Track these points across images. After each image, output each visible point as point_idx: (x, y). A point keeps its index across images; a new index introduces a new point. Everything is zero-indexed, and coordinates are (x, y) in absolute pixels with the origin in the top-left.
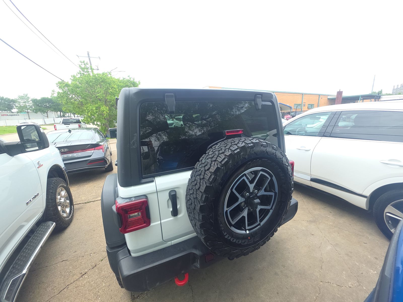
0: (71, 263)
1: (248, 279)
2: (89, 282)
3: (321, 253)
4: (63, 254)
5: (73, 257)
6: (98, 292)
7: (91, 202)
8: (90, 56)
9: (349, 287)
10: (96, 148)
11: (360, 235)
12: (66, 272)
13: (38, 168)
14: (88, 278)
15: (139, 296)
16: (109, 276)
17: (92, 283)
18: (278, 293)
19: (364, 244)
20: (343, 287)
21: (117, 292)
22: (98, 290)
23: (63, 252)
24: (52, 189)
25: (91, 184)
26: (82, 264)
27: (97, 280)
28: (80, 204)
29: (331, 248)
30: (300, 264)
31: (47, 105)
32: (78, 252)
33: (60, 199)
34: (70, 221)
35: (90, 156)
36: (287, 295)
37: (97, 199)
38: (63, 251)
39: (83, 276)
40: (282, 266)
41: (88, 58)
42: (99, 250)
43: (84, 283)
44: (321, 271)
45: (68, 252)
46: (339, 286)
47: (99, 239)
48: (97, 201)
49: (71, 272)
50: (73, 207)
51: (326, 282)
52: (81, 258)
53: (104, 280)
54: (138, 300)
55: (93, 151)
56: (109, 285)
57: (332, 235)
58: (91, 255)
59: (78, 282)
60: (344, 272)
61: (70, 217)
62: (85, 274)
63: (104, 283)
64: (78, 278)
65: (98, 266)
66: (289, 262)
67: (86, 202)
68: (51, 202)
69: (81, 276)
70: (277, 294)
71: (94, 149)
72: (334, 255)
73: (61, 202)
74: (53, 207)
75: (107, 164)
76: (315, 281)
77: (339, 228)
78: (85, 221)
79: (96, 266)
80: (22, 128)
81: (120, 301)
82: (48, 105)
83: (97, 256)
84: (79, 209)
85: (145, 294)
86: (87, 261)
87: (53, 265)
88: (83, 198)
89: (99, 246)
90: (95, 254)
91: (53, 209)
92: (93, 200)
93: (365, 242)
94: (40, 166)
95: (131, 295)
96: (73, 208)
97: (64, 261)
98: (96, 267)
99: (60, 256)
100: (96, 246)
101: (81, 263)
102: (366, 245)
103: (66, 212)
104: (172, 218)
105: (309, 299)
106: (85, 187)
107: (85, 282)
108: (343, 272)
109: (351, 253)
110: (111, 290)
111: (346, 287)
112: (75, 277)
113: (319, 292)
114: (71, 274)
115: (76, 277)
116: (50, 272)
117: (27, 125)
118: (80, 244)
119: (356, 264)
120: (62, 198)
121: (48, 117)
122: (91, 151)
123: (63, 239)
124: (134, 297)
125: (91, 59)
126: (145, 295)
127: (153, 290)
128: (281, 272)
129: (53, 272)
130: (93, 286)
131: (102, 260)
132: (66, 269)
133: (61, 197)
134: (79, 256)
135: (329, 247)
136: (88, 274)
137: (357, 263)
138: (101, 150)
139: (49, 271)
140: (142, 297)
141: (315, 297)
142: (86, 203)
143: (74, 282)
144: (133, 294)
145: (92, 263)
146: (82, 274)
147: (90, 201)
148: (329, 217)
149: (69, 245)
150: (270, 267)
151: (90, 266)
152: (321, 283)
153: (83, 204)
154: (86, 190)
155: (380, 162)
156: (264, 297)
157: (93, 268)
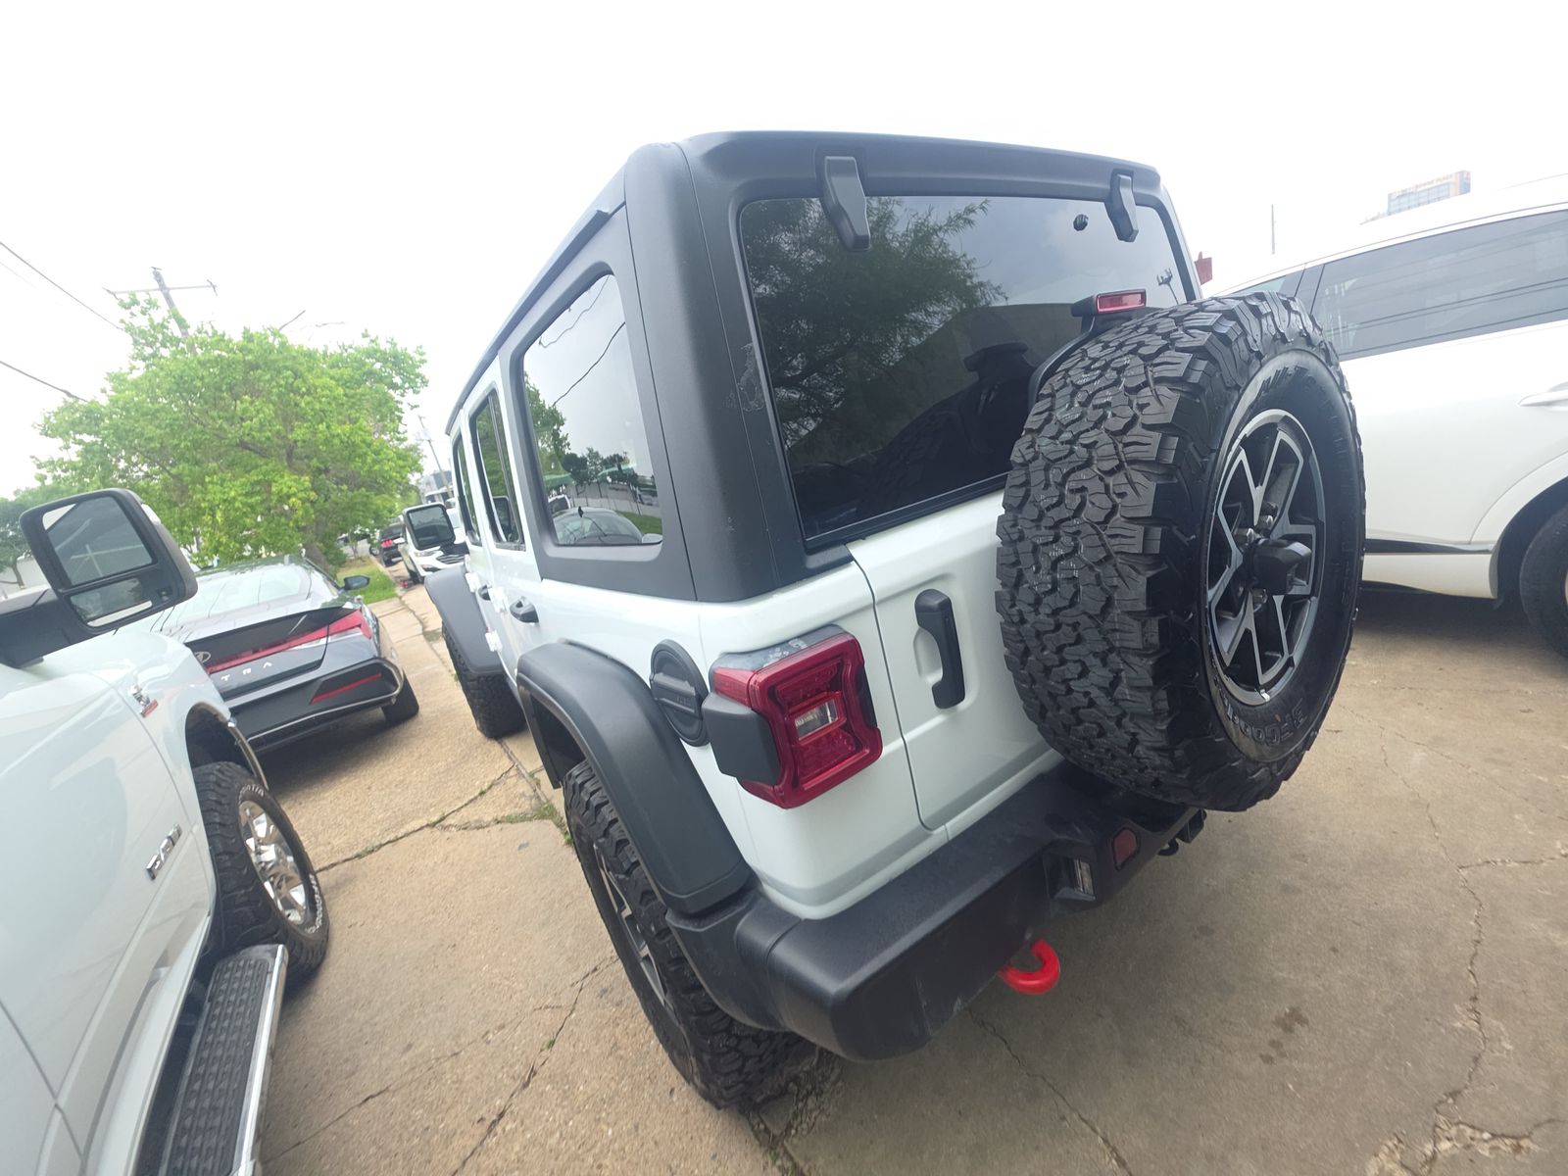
0: (413, 1098)
1: (1195, 937)
2: (533, 1142)
3: (1402, 779)
4: (353, 1073)
5: (406, 1069)
6: (600, 1167)
7: (382, 845)
8: (168, 286)
9: (1563, 856)
10: (333, 627)
11: (1494, 692)
12: (405, 1136)
13: (144, 715)
14: (521, 1129)
15: (789, 1127)
16: (616, 1092)
17: (553, 1141)
18: (1334, 950)
19: (1525, 714)
20: (1542, 861)
21: (685, 1139)
22: (595, 1161)
23: (348, 1067)
24: (219, 808)
25: (347, 782)
26: (463, 1085)
27: (571, 1123)
28: (334, 869)
29: (1424, 754)
30: (1354, 833)
31: (7, 533)
32: (423, 1047)
33: (259, 853)
34: (325, 939)
35: (317, 664)
36: (1373, 946)
37: (403, 831)
38: (347, 1060)
39: (499, 1129)
40: (1294, 856)
41: (160, 292)
42: (517, 1011)
43: (517, 1153)
44: (1437, 834)
45: (375, 1060)
46: (1530, 864)
47: (496, 971)
48: (407, 835)
49: (427, 1128)
50: (316, 879)
51: (1479, 865)
52: (447, 1065)
53: (604, 1114)
54: (795, 1141)
55: (323, 641)
56: (636, 1127)
57: (1404, 716)
58: (490, 1036)
59: (483, 1158)
60: (1517, 817)
61: (319, 922)
62: (501, 1115)
63: (608, 1124)
64: (474, 1143)
65: (543, 1072)
66: (1310, 838)
67: (359, 850)
68: (228, 864)
69: (483, 1129)
70: (1332, 953)
71: (324, 630)
72: (1449, 774)
73: (267, 863)
74: (246, 887)
75: (397, 686)
76: (1439, 873)
77: (1410, 688)
78: (393, 923)
79: (533, 1072)
80: (49, 520)
81: (715, 1171)
82: (11, 533)
83: (520, 1036)
84: (338, 886)
85: (811, 1111)
86: (485, 1065)
87: (325, 1129)
88: (336, 842)
89: (508, 995)
90: (506, 1031)
91: (245, 893)
92: (392, 837)
93: (1526, 709)
94: (149, 706)
95: (752, 1134)
96: (318, 885)
97: (372, 1097)
98: (536, 1077)
99: (341, 1086)
100: (495, 1001)
101: (459, 1081)
102: (1532, 715)
103: (297, 903)
104: (938, 719)
105: (1455, 934)
106: (324, 802)
107: (517, 1148)
108: (1514, 819)
109: (1500, 751)
110: (656, 1143)
111: (1552, 859)
112: (457, 1143)
113: (1477, 903)
114: (436, 1138)
115: (463, 1144)
116: (323, 1160)
117: (78, 501)
118: (416, 1011)
119: (1539, 781)
120: (263, 848)
121: (25, 583)
122: (314, 644)
123: (322, 1017)
124: (774, 1137)
125: (172, 293)
126: (814, 1114)
127: (840, 1084)
128: (1302, 877)
129: (341, 1154)
130: (566, 1152)
131: (552, 1043)
132: (397, 1128)
133: (259, 842)
134: (437, 1059)
135: (1418, 756)
136: (512, 1112)
137: (1541, 778)
138: (358, 633)
139: (320, 1160)
140: (805, 1126)
141: (1472, 923)
142: (359, 856)
143: (464, 1163)
144: (762, 1127)
145: (511, 1066)
146: (488, 1123)
147: (377, 843)
148: (1357, 665)
149: (361, 1030)
150: (1250, 873)
151: (506, 1081)
152: (1464, 873)
153: (347, 863)
154: (333, 810)
155: (1522, 403)
156: (1292, 977)
157: (526, 1085)
